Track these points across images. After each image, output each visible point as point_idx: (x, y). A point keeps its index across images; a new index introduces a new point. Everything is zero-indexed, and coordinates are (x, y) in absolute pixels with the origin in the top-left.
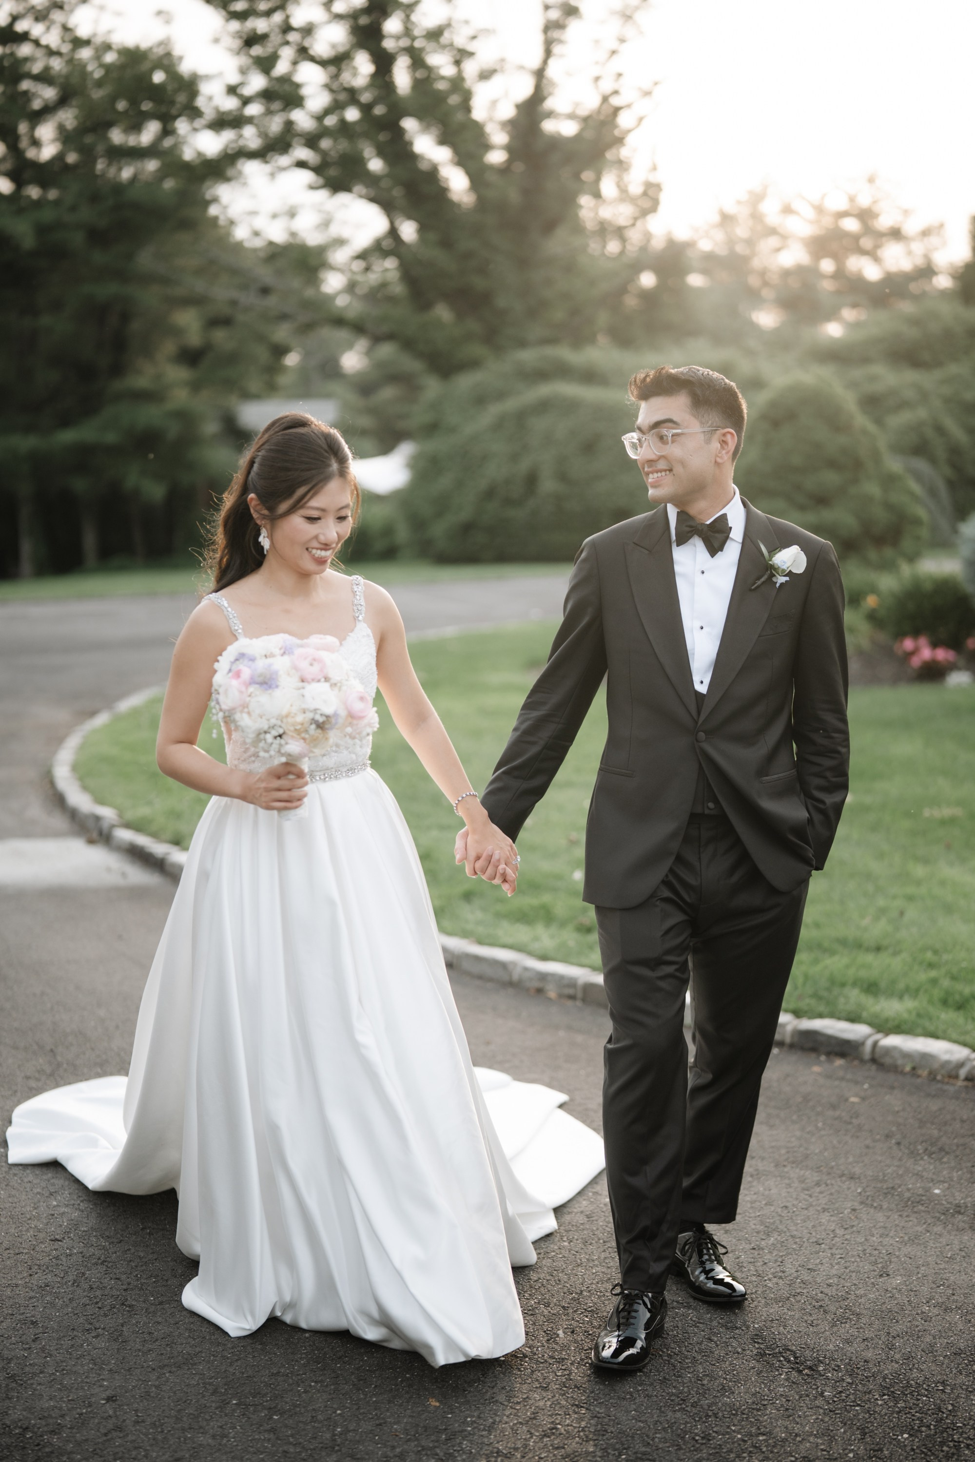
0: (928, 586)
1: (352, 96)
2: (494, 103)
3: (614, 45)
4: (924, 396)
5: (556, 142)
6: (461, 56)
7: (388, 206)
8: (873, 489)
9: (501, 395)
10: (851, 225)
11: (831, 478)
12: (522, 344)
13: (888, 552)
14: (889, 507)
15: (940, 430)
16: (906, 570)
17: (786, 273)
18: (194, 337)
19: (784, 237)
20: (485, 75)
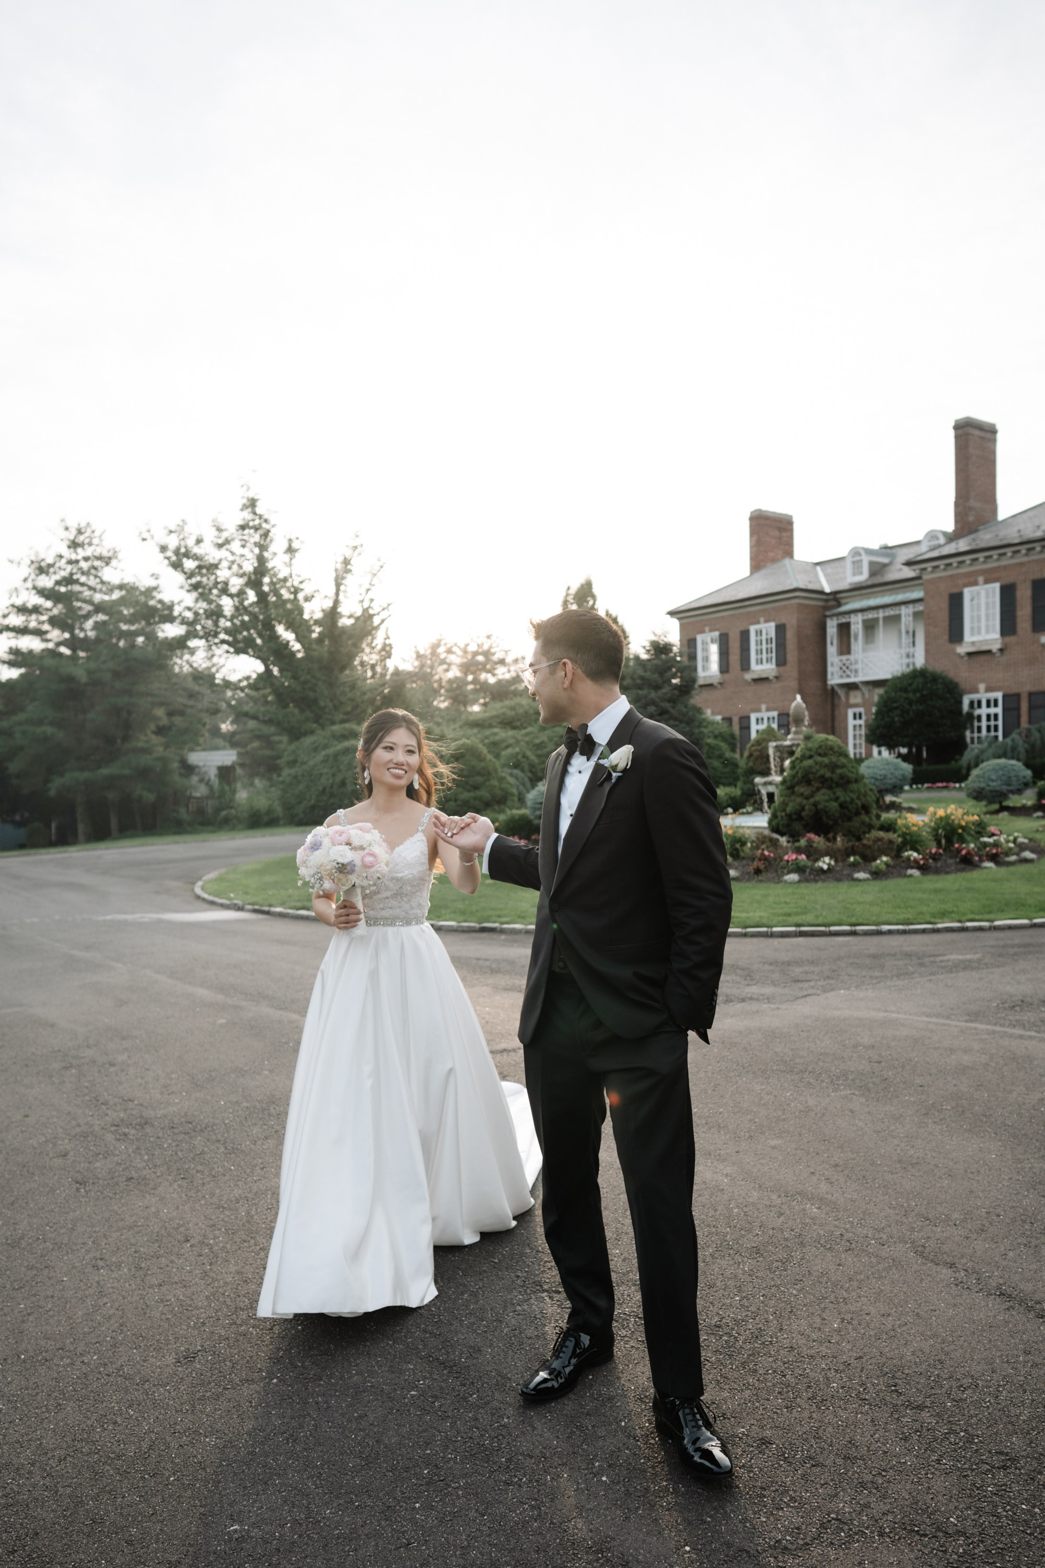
0: (517, 817)
1: (246, 610)
2: (313, 612)
3: (368, 586)
4: (518, 742)
5: (344, 630)
6: (296, 591)
7: (264, 661)
8: (495, 782)
9: (326, 747)
10: (480, 658)
11: (479, 779)
12: (333, 723)
13: (502, 807)
14: (502, 789)
15: (524, 756)
16: (509, 812)
17: (450, 681)
18: (165, 721)
19: (450, 665)
20: (307, 599)
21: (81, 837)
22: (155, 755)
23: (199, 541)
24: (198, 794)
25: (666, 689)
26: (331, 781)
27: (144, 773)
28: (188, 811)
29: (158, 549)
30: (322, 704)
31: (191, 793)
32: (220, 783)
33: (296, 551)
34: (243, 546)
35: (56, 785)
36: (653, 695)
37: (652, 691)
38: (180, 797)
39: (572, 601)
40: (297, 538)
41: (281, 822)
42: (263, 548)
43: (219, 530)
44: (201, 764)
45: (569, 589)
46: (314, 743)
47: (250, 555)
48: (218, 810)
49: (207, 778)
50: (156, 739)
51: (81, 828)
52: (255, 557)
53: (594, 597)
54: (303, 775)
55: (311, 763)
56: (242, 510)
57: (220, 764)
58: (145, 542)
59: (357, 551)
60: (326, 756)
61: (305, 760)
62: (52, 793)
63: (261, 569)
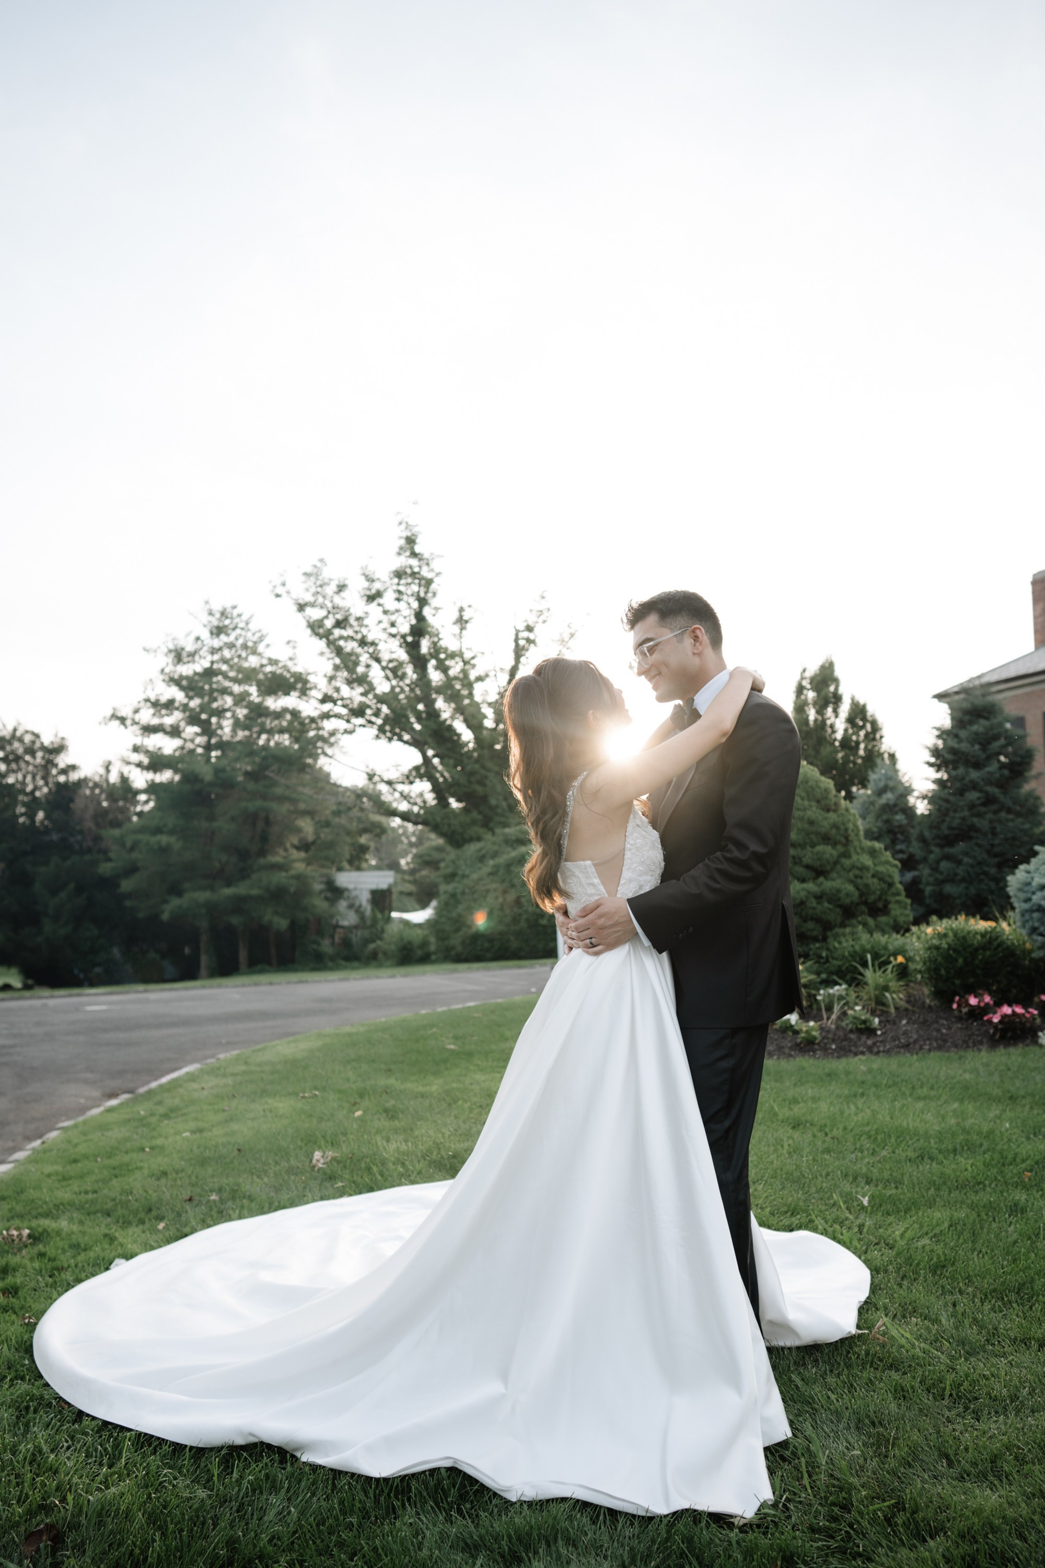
2: (486, 693)
6: (467, 667)
7: (423, 750)
18: (309, 835)
21: (203, 971)
22: (292, 872)
23: (341, 588)
24: (345, 923)
25: (993, 767)
26: (501, 900)
27: (277, 895)
28: (333, 943)
29: (295, 608)
30: (493, 802)
31: (337, 921)
32: (373, 910)
33: (466, 622)
34: (398, 600)
35: (170, 908)
36: (974, 775)
37: (971, 770)
38: (323, 926)
39: (809, 686)
40: (470, 606)
41: (433, 957)
42: (423, 602)
43: (371, 580)
44: (351, 886)
45: (804, 671)
46: (480, 850)
47: (406, 612)
48: (367, 941)
49: (357, 904)
50: (295, 854)
51: (204, 960)
52: (413, 612)
53: (836, 681)
54: (463, 893)
55: (475, 876)
56: (399, 554)
57: (374, 887)
58: (278, 599)
59: (542, 618)
60: (495, 866)
61: (467, 872)
62: (165, 917)
63: (420, 629)
